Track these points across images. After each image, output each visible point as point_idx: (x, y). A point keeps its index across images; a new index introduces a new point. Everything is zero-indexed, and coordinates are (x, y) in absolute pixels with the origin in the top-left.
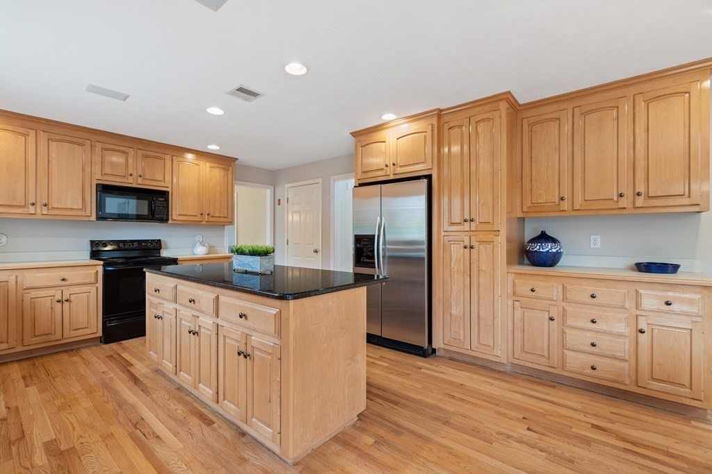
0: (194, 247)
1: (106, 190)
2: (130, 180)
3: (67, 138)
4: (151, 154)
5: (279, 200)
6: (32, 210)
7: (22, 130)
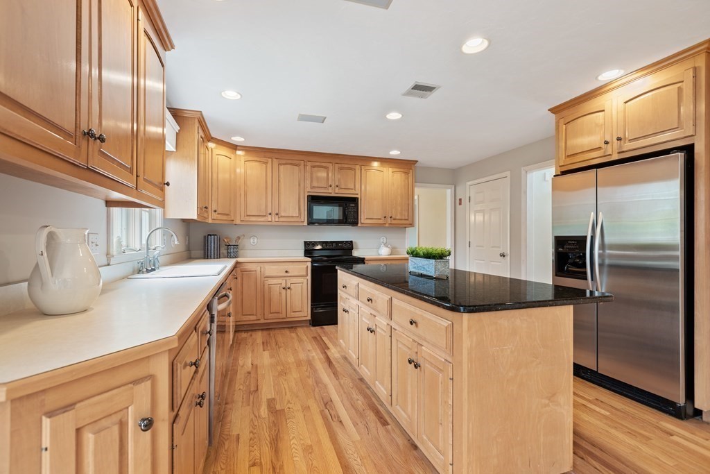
0: (379, 249)
1: (315, 200)
2: (330, 190)
3: (290, 162)
4: (346, 166)
5: (460, 200)
6: (269, 218)
7: (264, 160)
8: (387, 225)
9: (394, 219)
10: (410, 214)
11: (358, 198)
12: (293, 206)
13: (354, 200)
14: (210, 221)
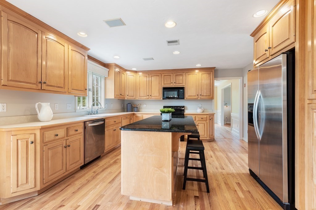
0: (197, 109)
1: (165, 89)
2: (172, 85)
3: (155, 75)
4: (178, 74)
5: (245, 84)
6: (148, 97)
7: (146, 75)
8: (199, 99)
9: (203, 96)
10: (211, 93)
11: (184, 87)
12: (157, 92)
13: (183, 88)
14: (126, 99)
